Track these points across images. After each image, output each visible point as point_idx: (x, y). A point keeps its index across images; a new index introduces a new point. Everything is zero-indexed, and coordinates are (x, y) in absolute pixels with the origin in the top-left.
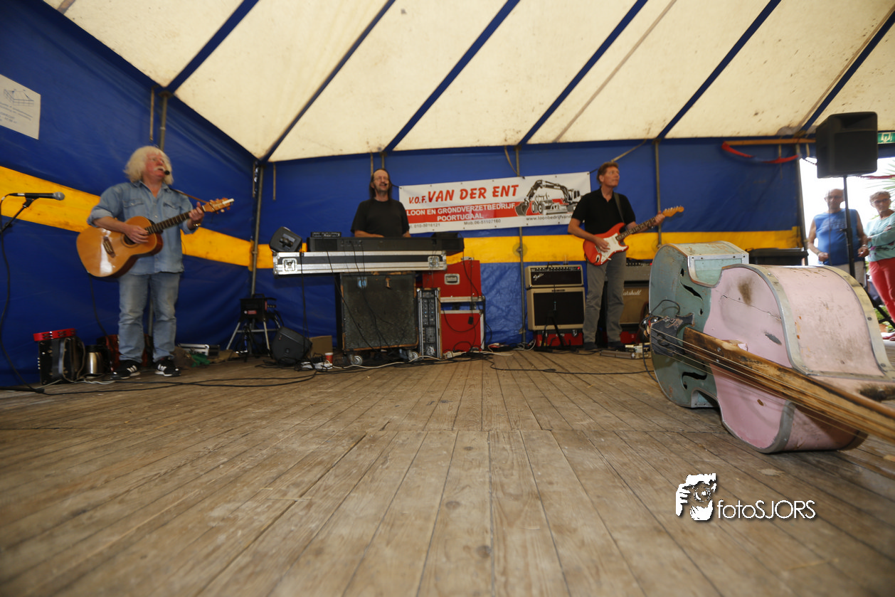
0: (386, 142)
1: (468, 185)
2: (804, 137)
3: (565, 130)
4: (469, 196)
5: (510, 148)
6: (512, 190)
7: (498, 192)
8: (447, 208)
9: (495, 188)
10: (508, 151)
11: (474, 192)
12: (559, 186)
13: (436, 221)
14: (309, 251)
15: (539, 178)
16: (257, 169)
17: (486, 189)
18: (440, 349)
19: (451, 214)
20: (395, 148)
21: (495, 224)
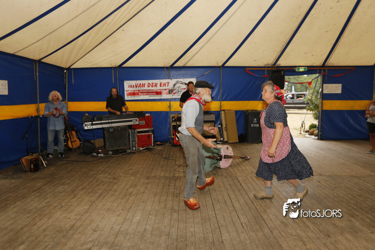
0: (118, 64)
1: (151, 82)
2: (274, 67)
3: (187, 63)
4: (151, 86)
5: (167, 68)
6: (167, 84)
7: (162, 85)
8: (143, 90)
9: (161, 83)
10: (166, 68)
11: (153, 84)
12: (185, 83)
13: (139, 95)
14: (94, 121)
15: (177, 80)
16: (65, 71)
17: (157, 84)
18: (137, 148)
19: (144, 93)
20: (122, 66)
21: (160, 97)
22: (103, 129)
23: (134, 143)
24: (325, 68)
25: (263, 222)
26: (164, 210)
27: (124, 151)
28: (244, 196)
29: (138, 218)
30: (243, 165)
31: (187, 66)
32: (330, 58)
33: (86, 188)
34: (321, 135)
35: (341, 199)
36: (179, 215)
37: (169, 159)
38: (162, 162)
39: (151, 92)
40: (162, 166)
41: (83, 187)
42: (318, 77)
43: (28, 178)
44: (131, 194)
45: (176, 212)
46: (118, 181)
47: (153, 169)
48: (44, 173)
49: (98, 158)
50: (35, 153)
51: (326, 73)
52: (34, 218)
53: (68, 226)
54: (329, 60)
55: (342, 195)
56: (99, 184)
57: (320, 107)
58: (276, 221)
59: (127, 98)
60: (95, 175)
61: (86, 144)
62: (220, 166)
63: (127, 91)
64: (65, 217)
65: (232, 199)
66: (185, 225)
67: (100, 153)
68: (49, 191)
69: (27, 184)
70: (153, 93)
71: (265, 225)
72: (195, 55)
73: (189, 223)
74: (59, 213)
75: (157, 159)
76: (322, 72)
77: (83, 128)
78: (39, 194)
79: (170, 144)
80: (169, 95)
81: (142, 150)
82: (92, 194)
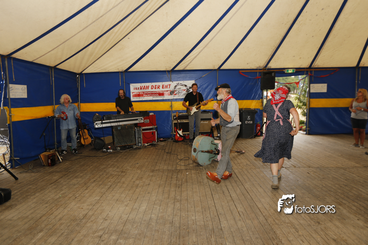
0: (125, 69)
1: (154, 84)
2: (266, 69)
3: (186, 67)
4: (154, 88)
5: (168, 71)
6: (169, 86)
7: (164, 87)
8: (147, 92)
9: (163, 85)
11: (156, 86)
12: (185, 85)
13: (143, 96)
14: (104, 120)
15: (178, 82)
16: (78, 76)
17: (160, 86)
18: (142, 144)
19: (148, 94)
20: (128, 71)
21: (163, 98)
22: (112, 127)
23: (139, 139)
24: (311, 70)
25: (258, 210)
26: (167, 200)
27: (131, 147)
28: (240, 187)
29: (144, 207)
30: (239, 159)
31: (186, 69)
32: (316, 61)
33: (97, 181)
34: (308, 130)
35: (328, 188)
36: (181, 205)
37: (172, 153)
38: (165, 157)
39: (154, 94)
40: (166, 160)
41: (95, 179)
42: (305, 78)
43: (46, 172)
44: (137, 186)
45: (179, 202)
46: (126, 174)
47: (157, 162)
48: (60, 167)
49: (108, 153)
50: (51, 150)
51: (313, 74)
52: (52, 208)
53: (81, 215)
54: (316, 62)
55: (330, 185)
56: (108, 177)
57: (308, 105)
58: (270, 210)
59: (132, 99)
60: (105, 168)
61: (97, 141)
62: (218, 160)
63: (133, 93)
64: (79, 207)
65: (229, 190)
66: (187, 213)
67: (109, 149)
68: (64, 183)
69: (45, 177)
70: (156, 94)
71: (260, 213)
72: (193, 59)
73: (191, 211)
74: (73, 203)
75: (160, 154)
76: (309, 73)
77: (94, 126)
78: (56, 186)
79: (172, 140)
80: (171, 96)
81: (147, 146)
82: (103, 186)
